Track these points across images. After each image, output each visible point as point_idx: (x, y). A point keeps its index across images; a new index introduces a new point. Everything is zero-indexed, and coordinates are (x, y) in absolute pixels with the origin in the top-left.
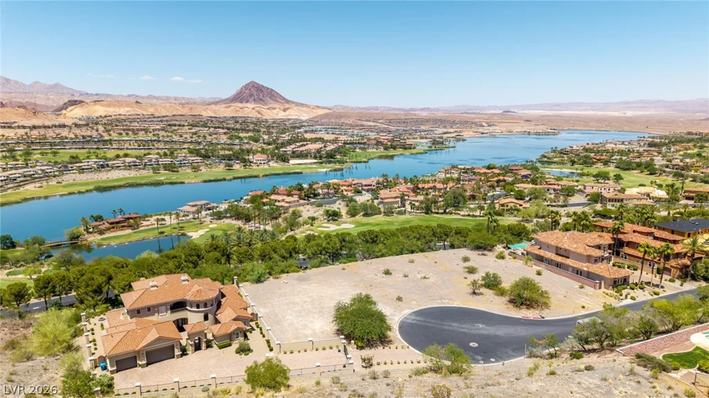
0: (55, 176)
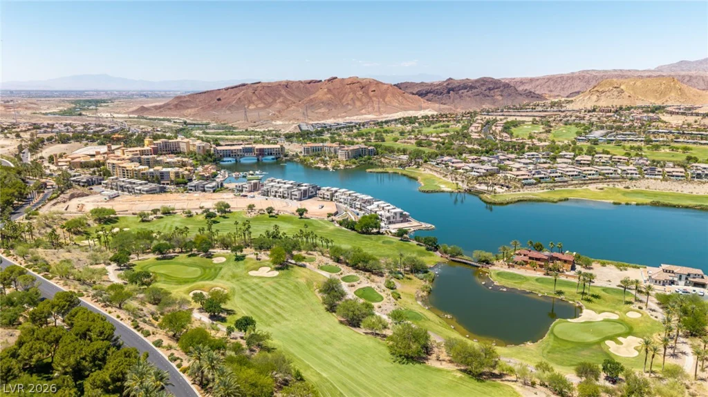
0: (631, 179)
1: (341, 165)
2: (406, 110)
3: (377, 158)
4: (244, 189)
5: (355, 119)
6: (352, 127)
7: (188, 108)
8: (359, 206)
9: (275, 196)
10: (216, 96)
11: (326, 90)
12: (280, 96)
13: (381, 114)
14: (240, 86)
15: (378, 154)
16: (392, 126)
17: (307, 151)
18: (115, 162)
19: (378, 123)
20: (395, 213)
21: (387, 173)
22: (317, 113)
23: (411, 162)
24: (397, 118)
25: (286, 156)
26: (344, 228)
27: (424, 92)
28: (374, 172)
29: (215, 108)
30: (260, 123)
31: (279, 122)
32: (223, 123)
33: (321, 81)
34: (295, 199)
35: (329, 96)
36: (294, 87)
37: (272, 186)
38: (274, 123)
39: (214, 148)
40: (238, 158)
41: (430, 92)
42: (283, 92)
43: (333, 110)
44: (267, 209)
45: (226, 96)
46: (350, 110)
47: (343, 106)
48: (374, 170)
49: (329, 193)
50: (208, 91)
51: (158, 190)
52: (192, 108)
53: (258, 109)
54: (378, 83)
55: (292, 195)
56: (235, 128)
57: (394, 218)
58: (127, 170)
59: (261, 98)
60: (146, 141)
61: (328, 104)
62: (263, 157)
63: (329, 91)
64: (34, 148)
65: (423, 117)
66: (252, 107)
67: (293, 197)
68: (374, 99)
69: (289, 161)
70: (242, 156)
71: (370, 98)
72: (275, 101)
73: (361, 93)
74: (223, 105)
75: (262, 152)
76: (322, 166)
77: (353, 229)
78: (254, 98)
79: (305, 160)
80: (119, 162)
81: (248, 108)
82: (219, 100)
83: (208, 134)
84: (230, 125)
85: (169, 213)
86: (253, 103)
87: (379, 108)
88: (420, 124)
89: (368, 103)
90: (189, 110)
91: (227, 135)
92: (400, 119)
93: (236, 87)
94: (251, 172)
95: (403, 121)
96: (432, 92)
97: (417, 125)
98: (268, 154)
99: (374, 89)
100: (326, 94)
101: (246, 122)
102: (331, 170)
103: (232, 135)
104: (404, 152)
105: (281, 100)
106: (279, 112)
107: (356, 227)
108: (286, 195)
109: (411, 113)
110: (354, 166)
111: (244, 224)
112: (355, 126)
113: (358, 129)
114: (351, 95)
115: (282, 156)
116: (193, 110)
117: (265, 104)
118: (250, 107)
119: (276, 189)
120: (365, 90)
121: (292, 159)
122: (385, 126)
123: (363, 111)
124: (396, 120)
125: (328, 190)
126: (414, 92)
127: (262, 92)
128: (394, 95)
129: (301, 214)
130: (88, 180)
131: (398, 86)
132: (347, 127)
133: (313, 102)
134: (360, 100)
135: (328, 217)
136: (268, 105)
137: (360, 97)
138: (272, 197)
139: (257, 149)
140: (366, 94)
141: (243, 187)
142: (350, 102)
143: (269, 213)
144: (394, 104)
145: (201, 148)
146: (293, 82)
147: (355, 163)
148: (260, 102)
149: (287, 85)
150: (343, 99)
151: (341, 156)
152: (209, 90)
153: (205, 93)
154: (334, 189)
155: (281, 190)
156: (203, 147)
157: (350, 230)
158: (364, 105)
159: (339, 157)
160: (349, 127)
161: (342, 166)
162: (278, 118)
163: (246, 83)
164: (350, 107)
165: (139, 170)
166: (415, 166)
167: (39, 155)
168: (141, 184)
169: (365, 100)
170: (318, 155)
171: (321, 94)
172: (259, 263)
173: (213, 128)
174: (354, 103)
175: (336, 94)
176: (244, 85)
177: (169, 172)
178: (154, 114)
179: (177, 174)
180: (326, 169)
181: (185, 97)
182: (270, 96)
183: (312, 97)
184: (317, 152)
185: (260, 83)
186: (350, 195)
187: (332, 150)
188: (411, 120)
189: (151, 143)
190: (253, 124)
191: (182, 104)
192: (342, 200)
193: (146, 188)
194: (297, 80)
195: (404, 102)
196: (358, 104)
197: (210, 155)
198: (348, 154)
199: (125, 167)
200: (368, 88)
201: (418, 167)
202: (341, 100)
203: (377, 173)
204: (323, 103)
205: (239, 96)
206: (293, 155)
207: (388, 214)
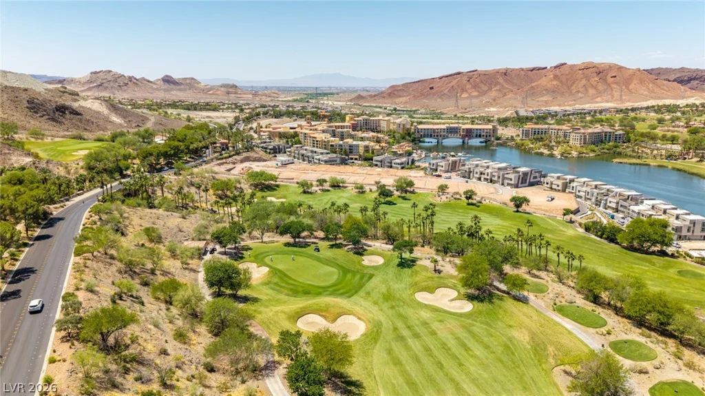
1: (573, 152)
2: (659, 98)
3: (628, 147)
4: (439, 168)
5: (588, 107)
6: (585, 114)
7: (400, 96)
8: (614, 205)
9: (479, 179)
10: (430, 85)
11: (552, 76)
12: (498, 83)
13: (622, 101)
14: (454, 74)
15: (629, 141)
16: (643, 114)
17: (526, 133)
18: (307, 131)
19: (621, 111)
20: (694, 223)
21: (649, 165)
22: (538, 101)
23: (687, 154)
24: (650, 105)
25: (498, 139)
26: (593, 236)
27: (686, 78)
28: (626, 163)
29: (426, 96)
30: (471, 109)
31: (492, 109)
32: (431, 109)
33: (546, 68)
34: (508, 184)
35: (555, 83)
36: (513, 75)
37: (477, 166)
38: (487, 109)
39: (415, 126)
40: (440, 138)
41: (695, 79)
42: (501, 80)
43: (559, 98)
44: (465, 193)
45: (439, 85)
46: (581, 98)
47: (571, 94)
48: (625, 160)
49: (560, 182)
50: (422, 80)
51: (338, 161)
52: (405, 96)
53: (470, 97)
54: (620, 68)
55: (504, 178)
56: (443, 114)
57: (688, 231)
58: (317, 141)
59: (475, 87)
60: (347, 118)
61: (553, 92)
62: (469, 139)
63: (556, 77)
64: (248, 120)
65: (687, 106)
66: (465, 95)
67: (506, 181)
68: (614, 86)
69: (501, 145)
70: (445, 137)
71: (609, 85)
72: (490, 89)
73: (597, 79)
74: (434, 94)
75: (469, 134)
76: (546, 152)
77: (612, 240)
78: (469, 86)
79: (523, 145)
80: (311, 132)
81: (460, 96)
82: (432, 88)
83: (414, 118)
84: (439, 111)
85: (339, 186)
86: (466, 91)
87: (621, 96)
88: (683, 113)
89: (605, 90)
90: (401, 99)
91: (433, 119)
92: (653, 107)
93: (451, 75)
94: (453, 153)
95: (658, 110)
96: (697, 79)
97: (679, 114)
98: (476, 136)
99: (614, 75)
100: (551, 80)
101: (456, 108)
102: (559, 157)
103: (438, 119)
104: (673, 140)
105: (498, 88)
106: (494, 100)
107: (619, 237)
108: (496, 179)
109: (668, 102)
110: (592, 155)
111: (426, 209)
112: (589, 113)
113: (593, 116)
114: (584, 82)
115: (493, 139)
116: (405, 98)
117: (479, 92)
118: (462, 96)
119: (482, 170)
120: (603, 75)
121: (505, 143)
122: (632, 114)
123: (599, 99)
124: (647, 108)
125: (558, 178)
126: (670, 79)
127: (477, 80)
128: (642, 82)
129: (518, 206)
130: (274, 147)
131: (649, 72)
132: (578, 114)
133: (534, 89)
134: (595, 88)
135: (564, 215)
136: (484, 93)
137: (594, 83)
138: (474, 180)
139: (463, 129)
140: (604, 80)
141: (437, 166)
142: (581, 89)
143: (468, 198)
144: (642, 92)
145: (402, 126)
146: (513, 70)
147: (594, 151)
148: (474, 90)
149: (506, 73)
150: (571, 86)
151: (574, 140)
152: (423, 78)
153: (419, 82)
154: (569, 177)
155: (489, 171)
156: (404, 125)
157: (606, 242)
158: (599, 93)
159: (571, 142)
160: (581, 113)
161: (575, 154)
162: (492, 105)
163: (462, 71)
164: (580, 95)
165: (329, 141)
166: (695, 159)
167: (250, 126)
168: (322, 154)
169: (601, 87)
170: (541, 139)
171: (544, 82)
172: (437, 281)
173: (421, 114)
174: (587, 90)
175: (564, 80)
176: (459, 73)
177: (358, 146)
178: (368, 102)
179: (367, 149)
180: (552, 156)
181: (399, 86)
182: (485, 85)
183: (533, 84)
184: (539, 136)
185: (476, 71)
186: (596, 187)
187: (561, 133)
188: (671, 109)
189: (351, 119)
190: (463, 111)
191: (396, 93)
192: (582, 194)
193: (325, 158)
194: (518, 67)
195: (657, 90)
196: (592, 91)
197: (409, 135)
198: (585, 139)
199: (315, 138)
200: (607, 74)
201: (701, 161)
202: (569, 87)
203: (630, 164)
204: (546, 90)
205: (452, 84)
206: (507, 139)
207: (677, 223)
